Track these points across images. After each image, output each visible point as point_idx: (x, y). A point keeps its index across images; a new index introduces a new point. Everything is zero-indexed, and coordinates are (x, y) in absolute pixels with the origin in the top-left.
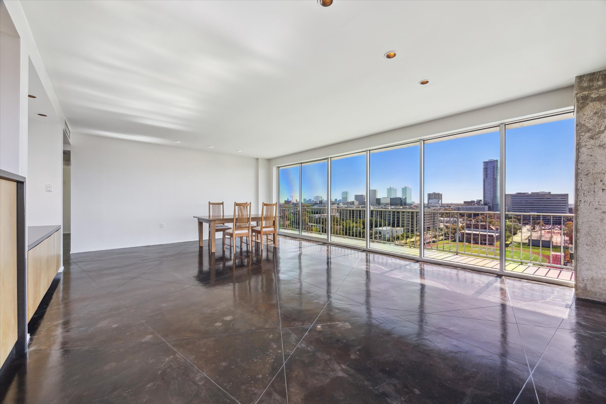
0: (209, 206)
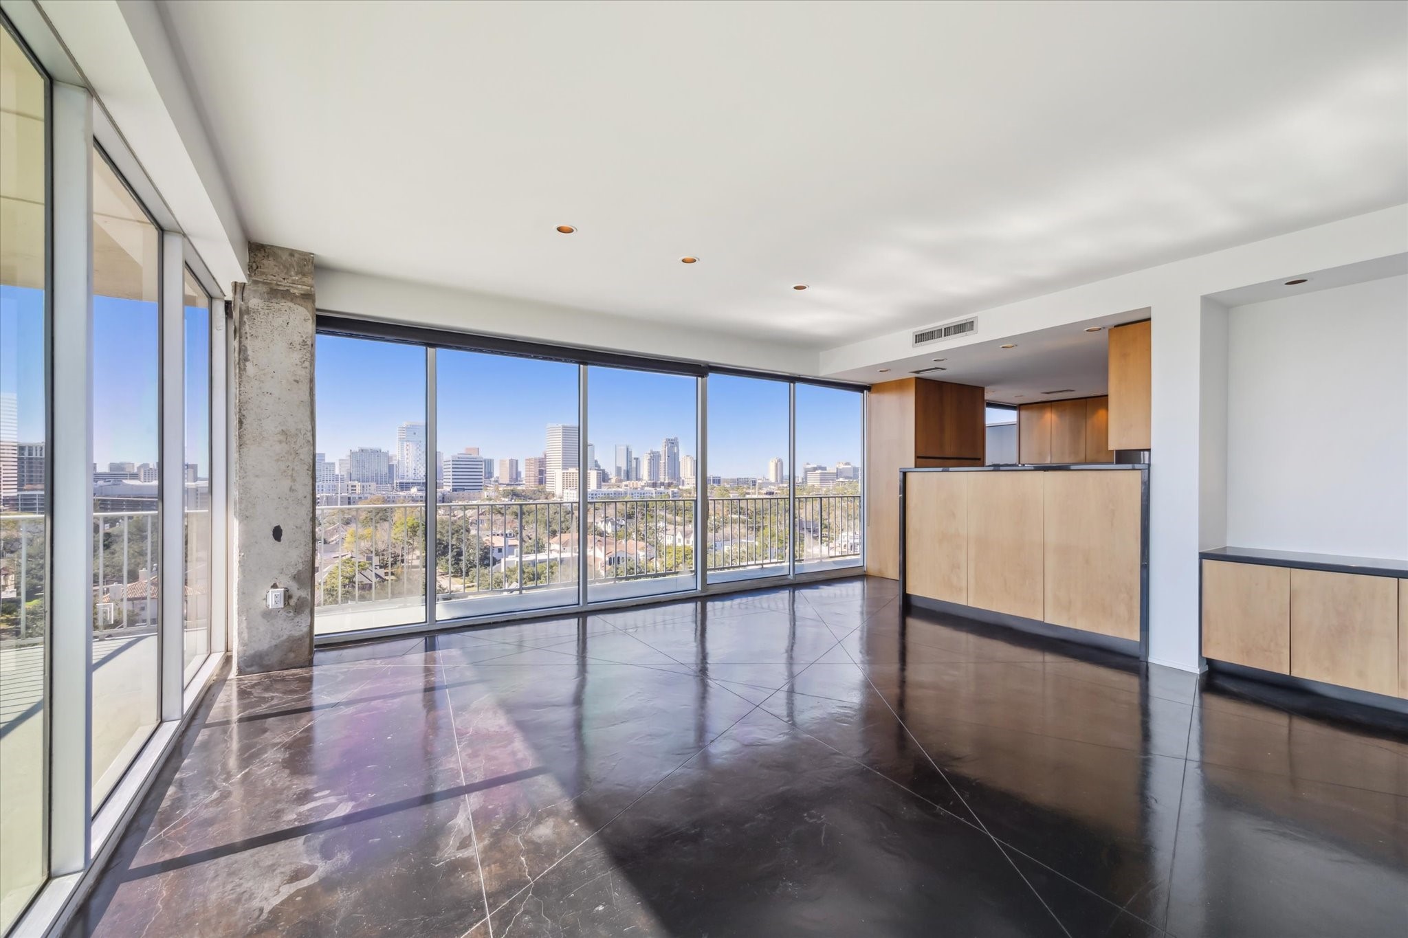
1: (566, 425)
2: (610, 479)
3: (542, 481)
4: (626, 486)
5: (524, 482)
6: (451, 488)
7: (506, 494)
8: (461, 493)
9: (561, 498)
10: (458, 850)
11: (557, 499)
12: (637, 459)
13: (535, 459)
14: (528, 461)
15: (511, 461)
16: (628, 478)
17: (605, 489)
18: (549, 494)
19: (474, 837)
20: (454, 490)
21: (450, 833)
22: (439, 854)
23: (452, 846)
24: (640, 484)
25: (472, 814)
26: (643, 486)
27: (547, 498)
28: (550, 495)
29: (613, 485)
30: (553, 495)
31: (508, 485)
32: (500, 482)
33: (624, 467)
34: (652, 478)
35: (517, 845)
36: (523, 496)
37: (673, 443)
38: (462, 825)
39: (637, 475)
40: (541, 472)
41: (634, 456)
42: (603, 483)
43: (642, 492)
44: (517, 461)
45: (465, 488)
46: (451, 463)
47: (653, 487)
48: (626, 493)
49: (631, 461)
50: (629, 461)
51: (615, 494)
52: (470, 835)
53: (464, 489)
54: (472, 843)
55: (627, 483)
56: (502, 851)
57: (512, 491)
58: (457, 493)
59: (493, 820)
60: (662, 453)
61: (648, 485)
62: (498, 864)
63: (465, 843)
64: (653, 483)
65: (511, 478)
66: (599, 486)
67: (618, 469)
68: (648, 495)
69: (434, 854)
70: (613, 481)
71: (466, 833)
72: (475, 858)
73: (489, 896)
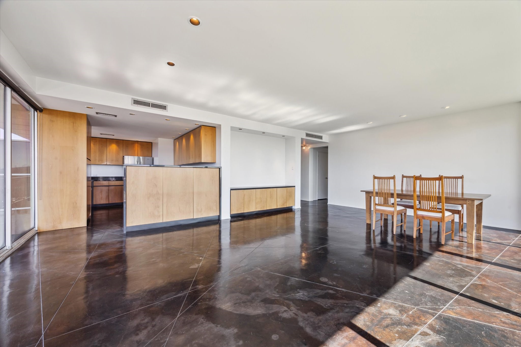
0: (402, 180)
10: (430, 335)
19: (419, 333)
21: (427, 343)
22: (440, 341)
23: (431, 338)
25: (408, 340)
35: (407, 317)
38: (418, 341)
52: (420, 334)
54: (422, 331)
56: (414, 320)
59: (403, 330)
62: (421, 318)
63: (424, 334)
69: (442, 342)
71: (420, 337)
72: (426, 327)
73: (434, 316)
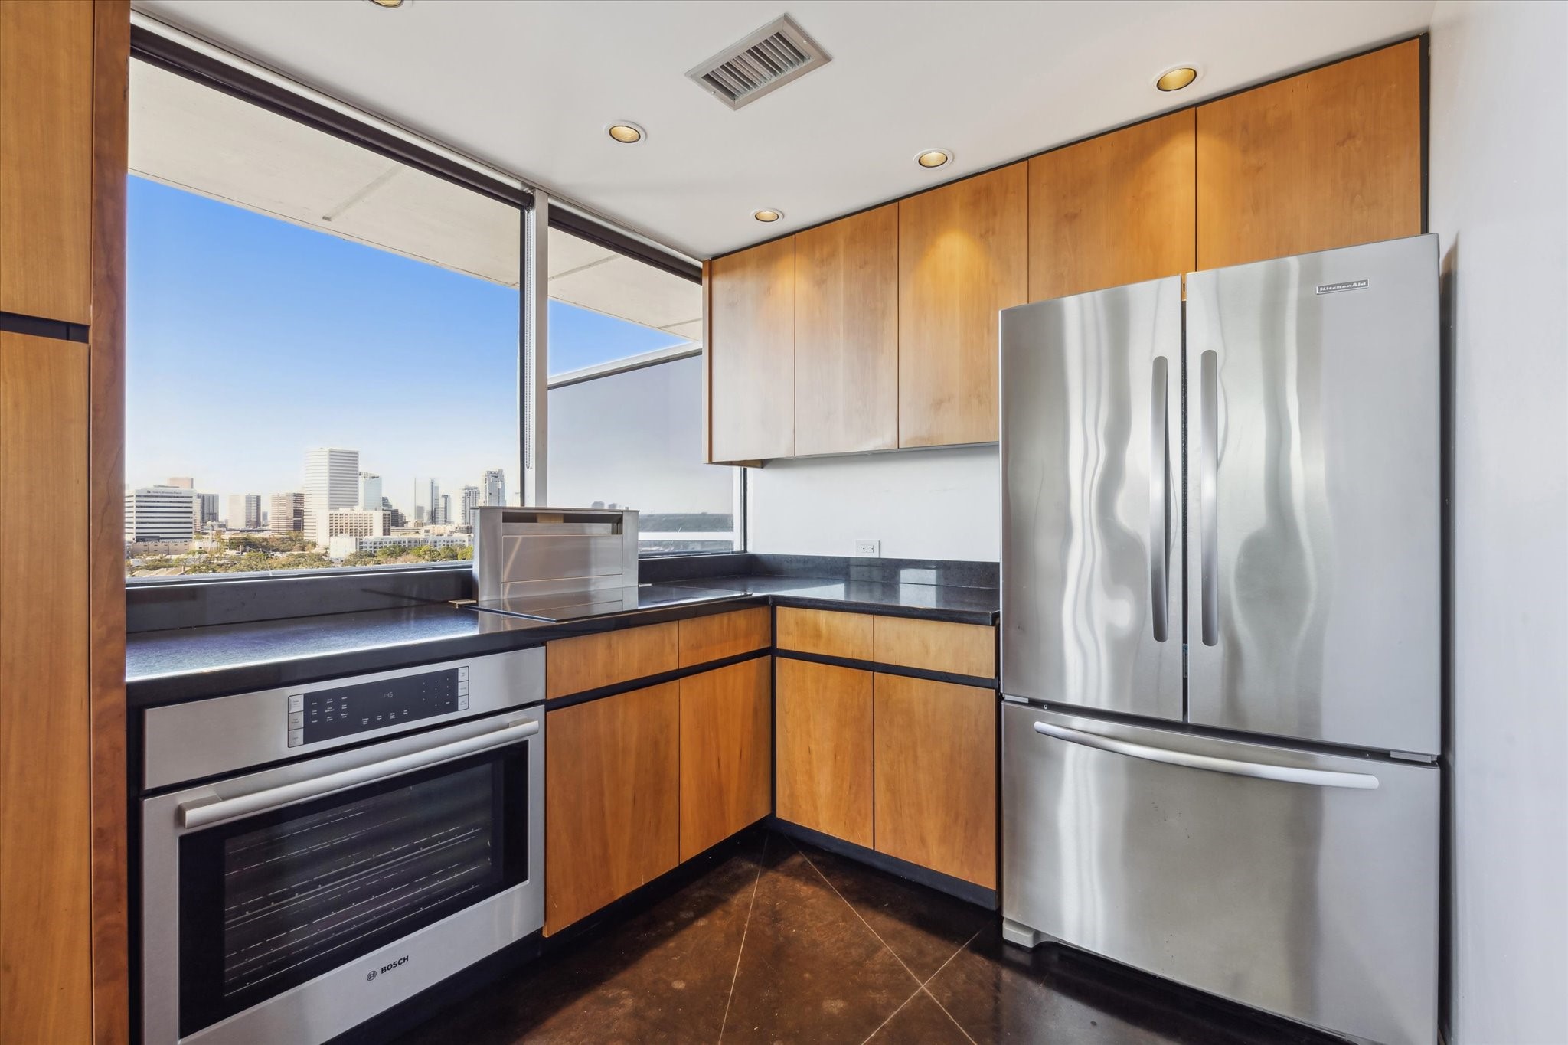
1: (335, 448)
2: (406, 523)
3: (298, 526)
4: (428, 531)
5: (270, 527)
6: (134, 536)
7: (234, 544)
8: (151, 545)
9: (326, 549)
11: (319, 550)
12: (446, 496)
13: (288, 495)
14: (277, 498)
15: (248, 498)
16: (433, 519)
17: (396, 535)
18: (308, 543)
20: (138, 540)
24: (449, 528)
26: (451, 532)
27: (303, 550)
28: (310, 545)
29: (410, 531)
30: (314, 545)
31: (241, 531)
32: (229, 527)
33: (428, 507)
34: (468, 521)
36: (263, 547)
37: (496, 477)
39: (446, 517)
40: (298, 513)
41: (442, 492)
42: (392, 528)
43: (450, 539)
44: (258, 498)
45: (161, 536)
46: (134, 499)
47: (468, 533)
48: (426, 541)
49: (437, 500)
50: (434, 500)
51: (409, 542)
53: (159, 539)
55: (430, 527)
57: (245, 539)
58: (145, 543)
60: (481, 490)
61: (461, 530)
64: (468, 528)
65: (248, 522)
66: (387, 532)
67: (419, 511)
68: (458, 543)
70: (410, 525)
